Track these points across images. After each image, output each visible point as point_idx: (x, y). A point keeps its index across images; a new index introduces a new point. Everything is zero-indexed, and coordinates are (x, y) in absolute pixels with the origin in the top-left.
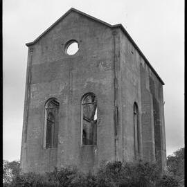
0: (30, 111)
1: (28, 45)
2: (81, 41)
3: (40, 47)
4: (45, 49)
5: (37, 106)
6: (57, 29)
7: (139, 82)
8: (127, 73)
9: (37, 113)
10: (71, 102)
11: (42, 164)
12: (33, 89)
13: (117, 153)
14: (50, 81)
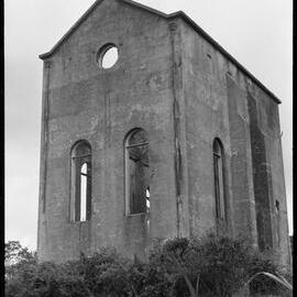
0: (49, 163)
1: (42, 57)
2: (121, 45)
3: (60, 59)
4: (67, 61)
5: (59, 155)
6: (85, 28)
7: (225, 104)
8: (198, 92)
9: (59, 167)
10: (108, 145)
11: (69, 247)
12: (53, 128)
13: (181, 224)
14: (76, 114)
